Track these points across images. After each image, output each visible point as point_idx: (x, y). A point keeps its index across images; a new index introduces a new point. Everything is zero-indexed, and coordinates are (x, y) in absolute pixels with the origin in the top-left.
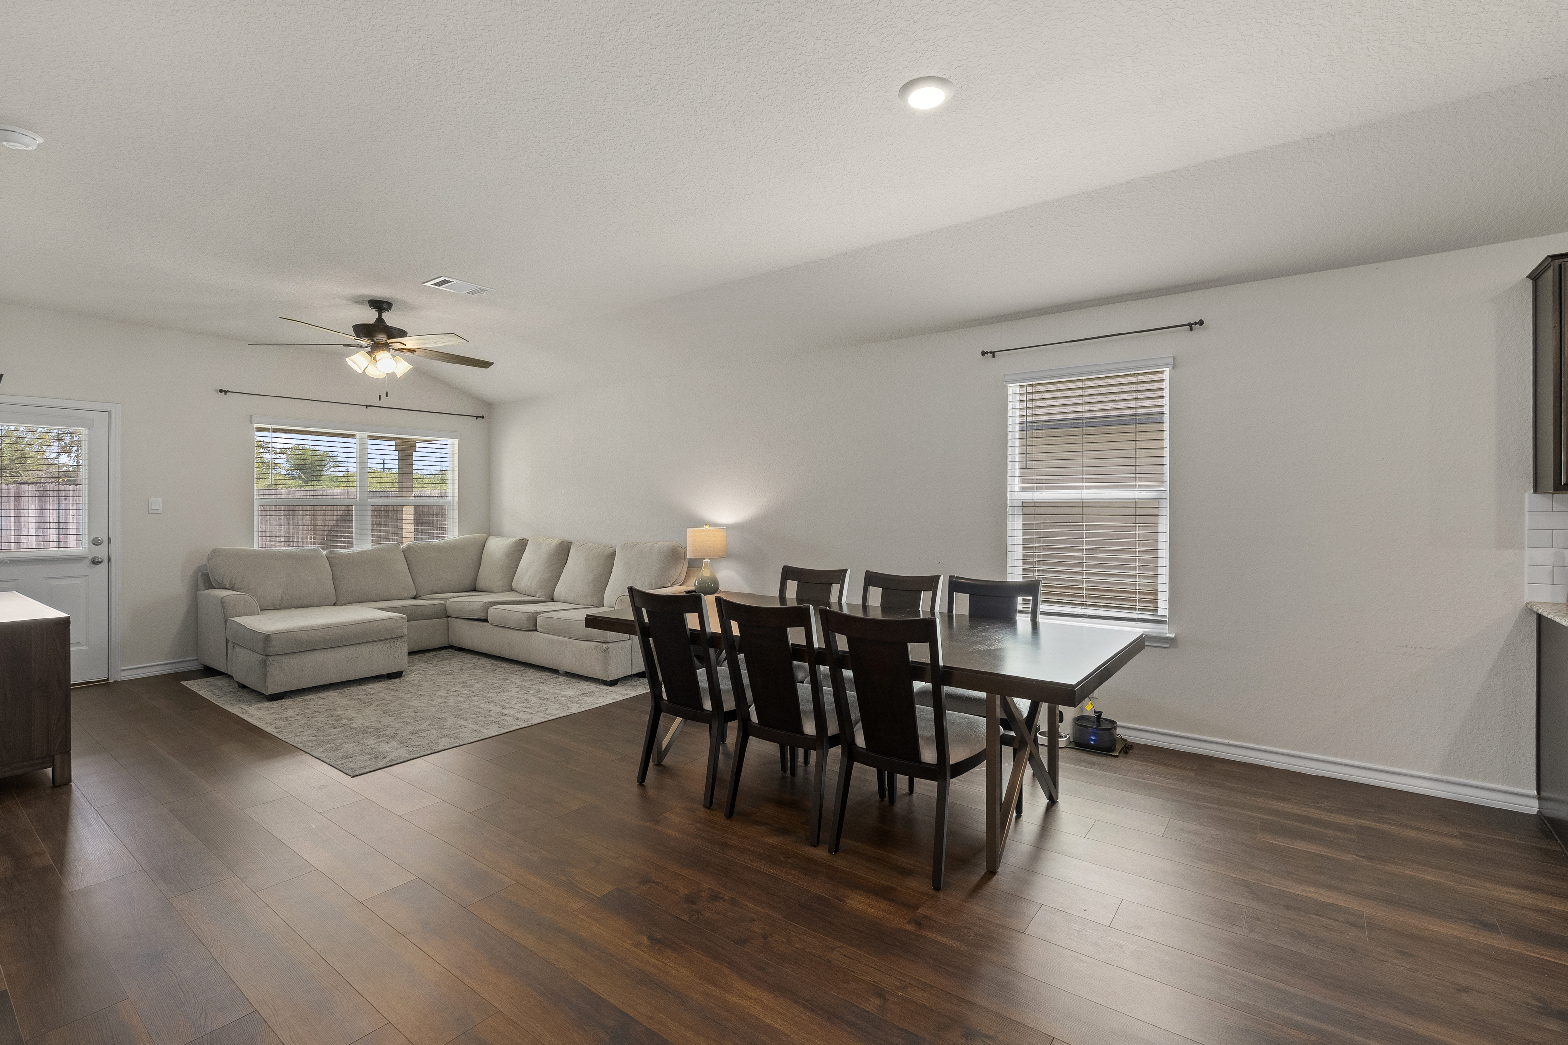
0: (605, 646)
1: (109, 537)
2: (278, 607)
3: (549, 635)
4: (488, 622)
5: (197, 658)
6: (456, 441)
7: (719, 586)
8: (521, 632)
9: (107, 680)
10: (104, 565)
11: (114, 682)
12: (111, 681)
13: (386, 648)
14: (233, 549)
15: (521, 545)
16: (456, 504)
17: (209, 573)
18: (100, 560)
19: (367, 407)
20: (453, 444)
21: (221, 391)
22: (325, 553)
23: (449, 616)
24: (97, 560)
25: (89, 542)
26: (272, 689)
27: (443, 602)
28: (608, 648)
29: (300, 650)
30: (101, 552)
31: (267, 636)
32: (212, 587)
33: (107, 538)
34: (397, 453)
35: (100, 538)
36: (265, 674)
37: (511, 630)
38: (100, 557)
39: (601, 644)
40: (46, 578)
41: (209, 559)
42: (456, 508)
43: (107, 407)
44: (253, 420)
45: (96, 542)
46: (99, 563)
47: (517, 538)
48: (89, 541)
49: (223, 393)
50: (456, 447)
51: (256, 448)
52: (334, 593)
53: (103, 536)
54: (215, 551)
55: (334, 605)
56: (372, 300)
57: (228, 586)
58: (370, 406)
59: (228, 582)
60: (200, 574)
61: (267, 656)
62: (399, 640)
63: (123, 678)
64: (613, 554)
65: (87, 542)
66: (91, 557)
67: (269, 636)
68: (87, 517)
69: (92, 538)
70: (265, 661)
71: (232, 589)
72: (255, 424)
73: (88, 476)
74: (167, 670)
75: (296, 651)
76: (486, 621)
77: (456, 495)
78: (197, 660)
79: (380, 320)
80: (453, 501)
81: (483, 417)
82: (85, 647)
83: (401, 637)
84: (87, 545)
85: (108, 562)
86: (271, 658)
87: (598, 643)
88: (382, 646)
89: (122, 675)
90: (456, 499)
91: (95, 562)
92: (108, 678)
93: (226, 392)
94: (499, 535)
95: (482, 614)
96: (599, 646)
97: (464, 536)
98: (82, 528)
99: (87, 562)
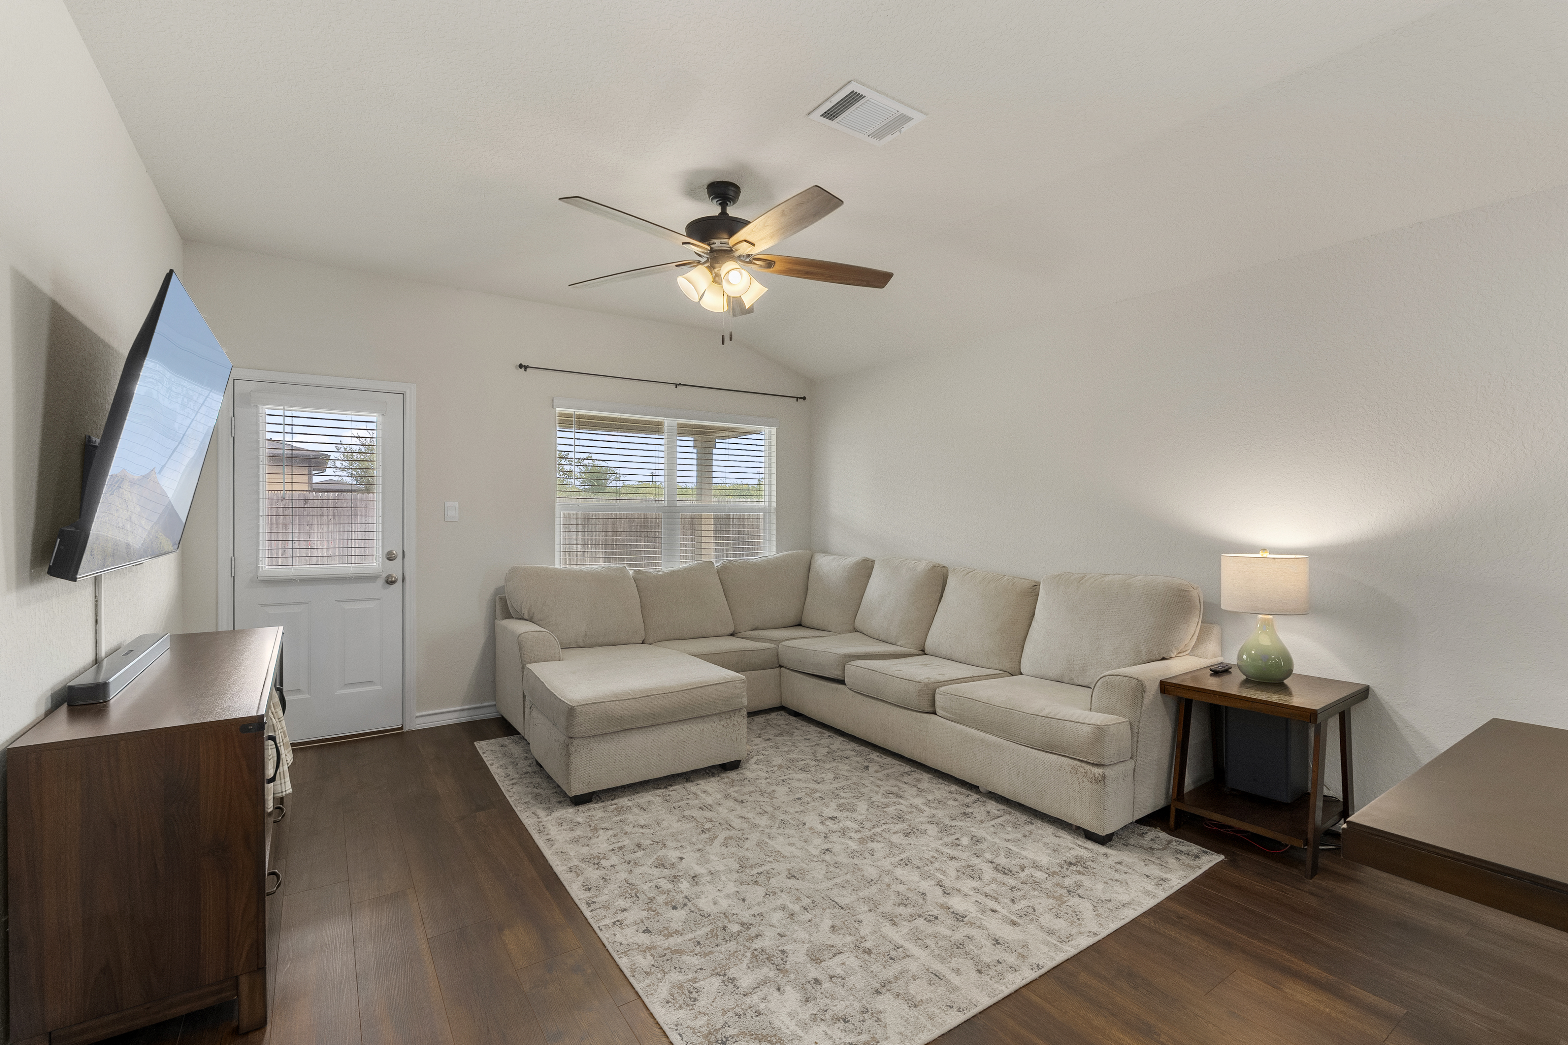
0: (1097, 771)
1: (403, 550)
2: (581, 644)
3: (964, 727)
4: (845, 685)
5: (494, 703)
6: (774, 430)
7: (1293, 667)
8: (906, 711)
9: (402, 728)
10: (399, 584)
11: (408, 732)
12: (406, 728)
13: (721, 726)
14: (532, 567)
15: (865, 569)
16: (773, 510)
17: (507, 598)
18: (393, 579)
19: (676, 385)
20: (770, 433)
21: (521, 366)
22: (631, 571)
23: (781, 666)
24: (390, 580)
25: (382, 557)
26: (577, 788)
27: (772, 646)
28: (1104, 777)
29: (612, 730)
30: (395, 569)
31: (571, 709)
32: (508, 615)
33: (402, 551)
34: (695, 451)
35: (394, 552)
36: (568, 765)
37: (887, 705)
38: (394, 575)
39: (1087, 767)
40: (339, 601)
41: (506, 580)
42: (774, 516)
43: (399, 387)
44: (555, 404)
45: (390, 557)
46: (392, 583)
47: (857, 558)
48: (382, 555)
49: (523, 369)
50: (774, 437)
51: (558, 459)
52: (643, 627)
53: (397, 551)
54: (514, 571)
55: (642, 643)
56: (714, 182)
57: (526, 616)
58: (680, 384)
59: (527, 611)
60: (497, 598)
61: (571, 738)
62: (737, 714)
63: (418, 727)
64: (1033, 591)
65: (381, 556)
66: (384, 575)
67: (574, 709)
68: (380, 525)
69: (386, 551)
70: (568, 746)
71: (531, 620)
72: (557, 409)
73: (382, 474)
74: (464, 718)
75: (607, 731)
76: (842, 682)
77: (774, 499)
78: (495, 705)
79: (724, 213)
80: (770, 506)
81: (804, 398)
82: (379, 687)
83: (740, 710)
84: (381, 559)
85: (403, 582)
86: (575, 742)
87: (1079, 763)
88: (716, 723)
89: (417, 723)
90: (774, 505)
91: (390, 582)
92: (403, 726)
93: (526, 367)
94: (826, 552)
95: (836, 673)
96: (1081, 769)
97: (785, 553)
98: (376, 539)
99: (381, 582)
